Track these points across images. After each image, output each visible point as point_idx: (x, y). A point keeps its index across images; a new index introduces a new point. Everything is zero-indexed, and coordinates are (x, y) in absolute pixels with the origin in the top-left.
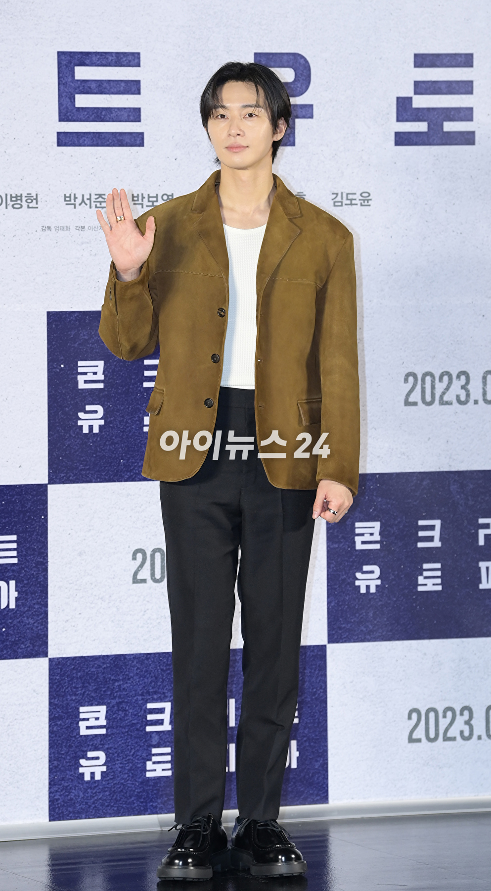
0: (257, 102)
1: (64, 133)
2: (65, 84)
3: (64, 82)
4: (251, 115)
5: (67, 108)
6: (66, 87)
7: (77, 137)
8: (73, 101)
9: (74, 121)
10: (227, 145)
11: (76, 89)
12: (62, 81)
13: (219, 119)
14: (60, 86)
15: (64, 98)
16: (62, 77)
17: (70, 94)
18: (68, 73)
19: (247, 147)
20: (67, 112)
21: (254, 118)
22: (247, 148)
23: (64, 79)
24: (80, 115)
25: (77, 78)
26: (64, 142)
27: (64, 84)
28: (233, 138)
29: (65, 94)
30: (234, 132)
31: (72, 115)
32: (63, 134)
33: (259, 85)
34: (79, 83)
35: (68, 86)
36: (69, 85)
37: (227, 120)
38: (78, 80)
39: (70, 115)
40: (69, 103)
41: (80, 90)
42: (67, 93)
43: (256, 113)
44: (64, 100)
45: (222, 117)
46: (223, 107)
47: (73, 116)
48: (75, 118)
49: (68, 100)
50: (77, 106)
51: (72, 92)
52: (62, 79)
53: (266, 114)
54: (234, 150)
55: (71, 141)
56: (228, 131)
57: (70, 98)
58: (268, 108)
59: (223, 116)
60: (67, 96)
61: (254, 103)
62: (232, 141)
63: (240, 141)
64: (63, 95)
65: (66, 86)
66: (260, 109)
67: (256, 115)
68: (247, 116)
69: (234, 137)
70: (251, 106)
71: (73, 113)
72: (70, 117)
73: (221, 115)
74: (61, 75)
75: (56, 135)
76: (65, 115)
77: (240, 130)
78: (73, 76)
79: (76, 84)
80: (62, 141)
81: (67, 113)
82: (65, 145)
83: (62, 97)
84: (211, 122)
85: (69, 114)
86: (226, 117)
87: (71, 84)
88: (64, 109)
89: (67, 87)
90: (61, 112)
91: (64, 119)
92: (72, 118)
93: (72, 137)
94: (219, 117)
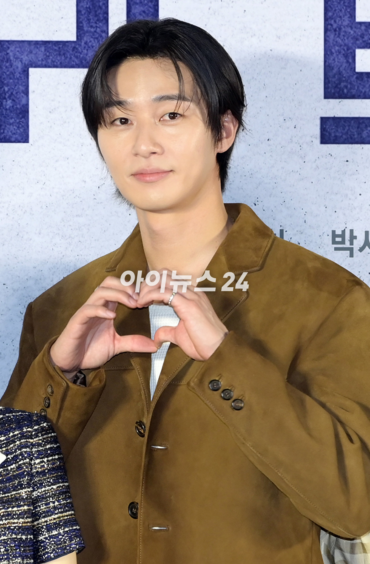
0: (180, 91)
1: (334, 118)
2: (337, 31)
3: (335, 26)
4: (173, 116)
5: (340, 73)
6: (339, 37)
7: (358, 128)
8: (350, 61)
9: (353, 97)
10: (135, 169)
11: (357, 39)
12: (331, 25)
13: (117, 125)
14: (329, 33)
15: (335, 55)
16: (331, 18)
17: (345, 49)
18: (343, 10)
19: (171, 171)
20: (340, 81)
21: (178, 121)
22: (171, 173)
23: (335, 22)
24: (364, 86)
25: (358, 19)
26: (333, 135)
27: (335, 30)
28: (143, 159)
29: (337, 48)
30: (144, 148)
31: (349, 86)
32: (331, 121)
33: (180, 60)
34: (363, 28)
35: (342, 34)
36: (345, 32)
37: (131, 126)
38: (361, 23)
39: (346, 87)
40: (345, 65)
41: (364, 41)
42: (341, 46)
43: (180, 112)
44: (334, 60)
45: (121, 122)
46: (120, 103)
47: (351, 88)
48: (354, 92)
49: (343, 59)
50: (358, 70)
51: (350, 45)
52: (332, 22)
53: (198, 112)
54: (148, 179)
55: (347, 133)
56: (134, 147)
57: (346, 56)
58: (201, 101)
59: (124, 121)
60: (340, 53)
61: (176, 92)
62: (141, 164)
63: (156, 163)
64: (333, 50)
65: (339, 34)
66: (187, 103)
67: (181, 115)
68: (167, 118)
69: (146, 157)
70: (169, 98)
71: (351, 83)
72: (345, 91)
73: (122, 119)
74: (330, 14)
75: (318, 122)
76: (336, 87)
77: (155, 144)
78: (353, 15)
79: (357, 31)
80: (330, 134)
81: (340, 84)
82: (336, 141)
83: (332, 53)
84: (102, 132)
85: (343, 84)
86: (129, 122)
87: (349, 30)
88: (334, 77)
89: (341, 36)
90: (329, 82)
91: (334, 94)
92: (348, 92)
93: (349, 126)
94: (118, 122)
